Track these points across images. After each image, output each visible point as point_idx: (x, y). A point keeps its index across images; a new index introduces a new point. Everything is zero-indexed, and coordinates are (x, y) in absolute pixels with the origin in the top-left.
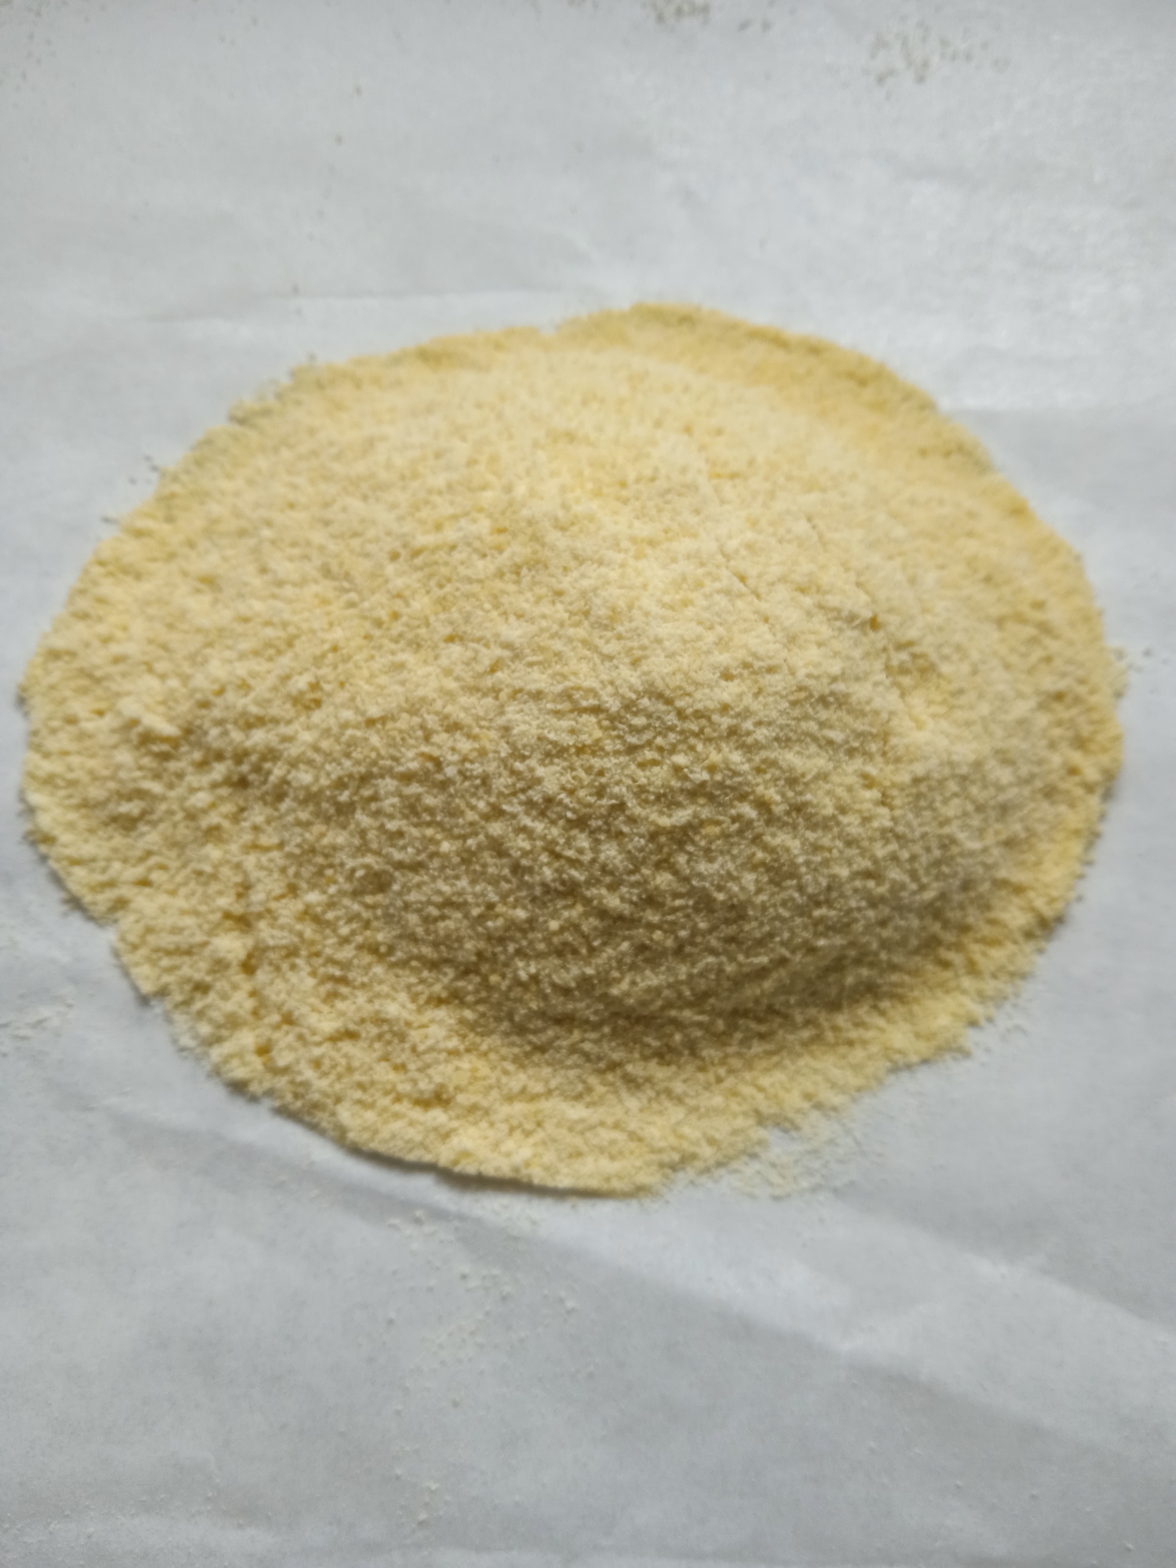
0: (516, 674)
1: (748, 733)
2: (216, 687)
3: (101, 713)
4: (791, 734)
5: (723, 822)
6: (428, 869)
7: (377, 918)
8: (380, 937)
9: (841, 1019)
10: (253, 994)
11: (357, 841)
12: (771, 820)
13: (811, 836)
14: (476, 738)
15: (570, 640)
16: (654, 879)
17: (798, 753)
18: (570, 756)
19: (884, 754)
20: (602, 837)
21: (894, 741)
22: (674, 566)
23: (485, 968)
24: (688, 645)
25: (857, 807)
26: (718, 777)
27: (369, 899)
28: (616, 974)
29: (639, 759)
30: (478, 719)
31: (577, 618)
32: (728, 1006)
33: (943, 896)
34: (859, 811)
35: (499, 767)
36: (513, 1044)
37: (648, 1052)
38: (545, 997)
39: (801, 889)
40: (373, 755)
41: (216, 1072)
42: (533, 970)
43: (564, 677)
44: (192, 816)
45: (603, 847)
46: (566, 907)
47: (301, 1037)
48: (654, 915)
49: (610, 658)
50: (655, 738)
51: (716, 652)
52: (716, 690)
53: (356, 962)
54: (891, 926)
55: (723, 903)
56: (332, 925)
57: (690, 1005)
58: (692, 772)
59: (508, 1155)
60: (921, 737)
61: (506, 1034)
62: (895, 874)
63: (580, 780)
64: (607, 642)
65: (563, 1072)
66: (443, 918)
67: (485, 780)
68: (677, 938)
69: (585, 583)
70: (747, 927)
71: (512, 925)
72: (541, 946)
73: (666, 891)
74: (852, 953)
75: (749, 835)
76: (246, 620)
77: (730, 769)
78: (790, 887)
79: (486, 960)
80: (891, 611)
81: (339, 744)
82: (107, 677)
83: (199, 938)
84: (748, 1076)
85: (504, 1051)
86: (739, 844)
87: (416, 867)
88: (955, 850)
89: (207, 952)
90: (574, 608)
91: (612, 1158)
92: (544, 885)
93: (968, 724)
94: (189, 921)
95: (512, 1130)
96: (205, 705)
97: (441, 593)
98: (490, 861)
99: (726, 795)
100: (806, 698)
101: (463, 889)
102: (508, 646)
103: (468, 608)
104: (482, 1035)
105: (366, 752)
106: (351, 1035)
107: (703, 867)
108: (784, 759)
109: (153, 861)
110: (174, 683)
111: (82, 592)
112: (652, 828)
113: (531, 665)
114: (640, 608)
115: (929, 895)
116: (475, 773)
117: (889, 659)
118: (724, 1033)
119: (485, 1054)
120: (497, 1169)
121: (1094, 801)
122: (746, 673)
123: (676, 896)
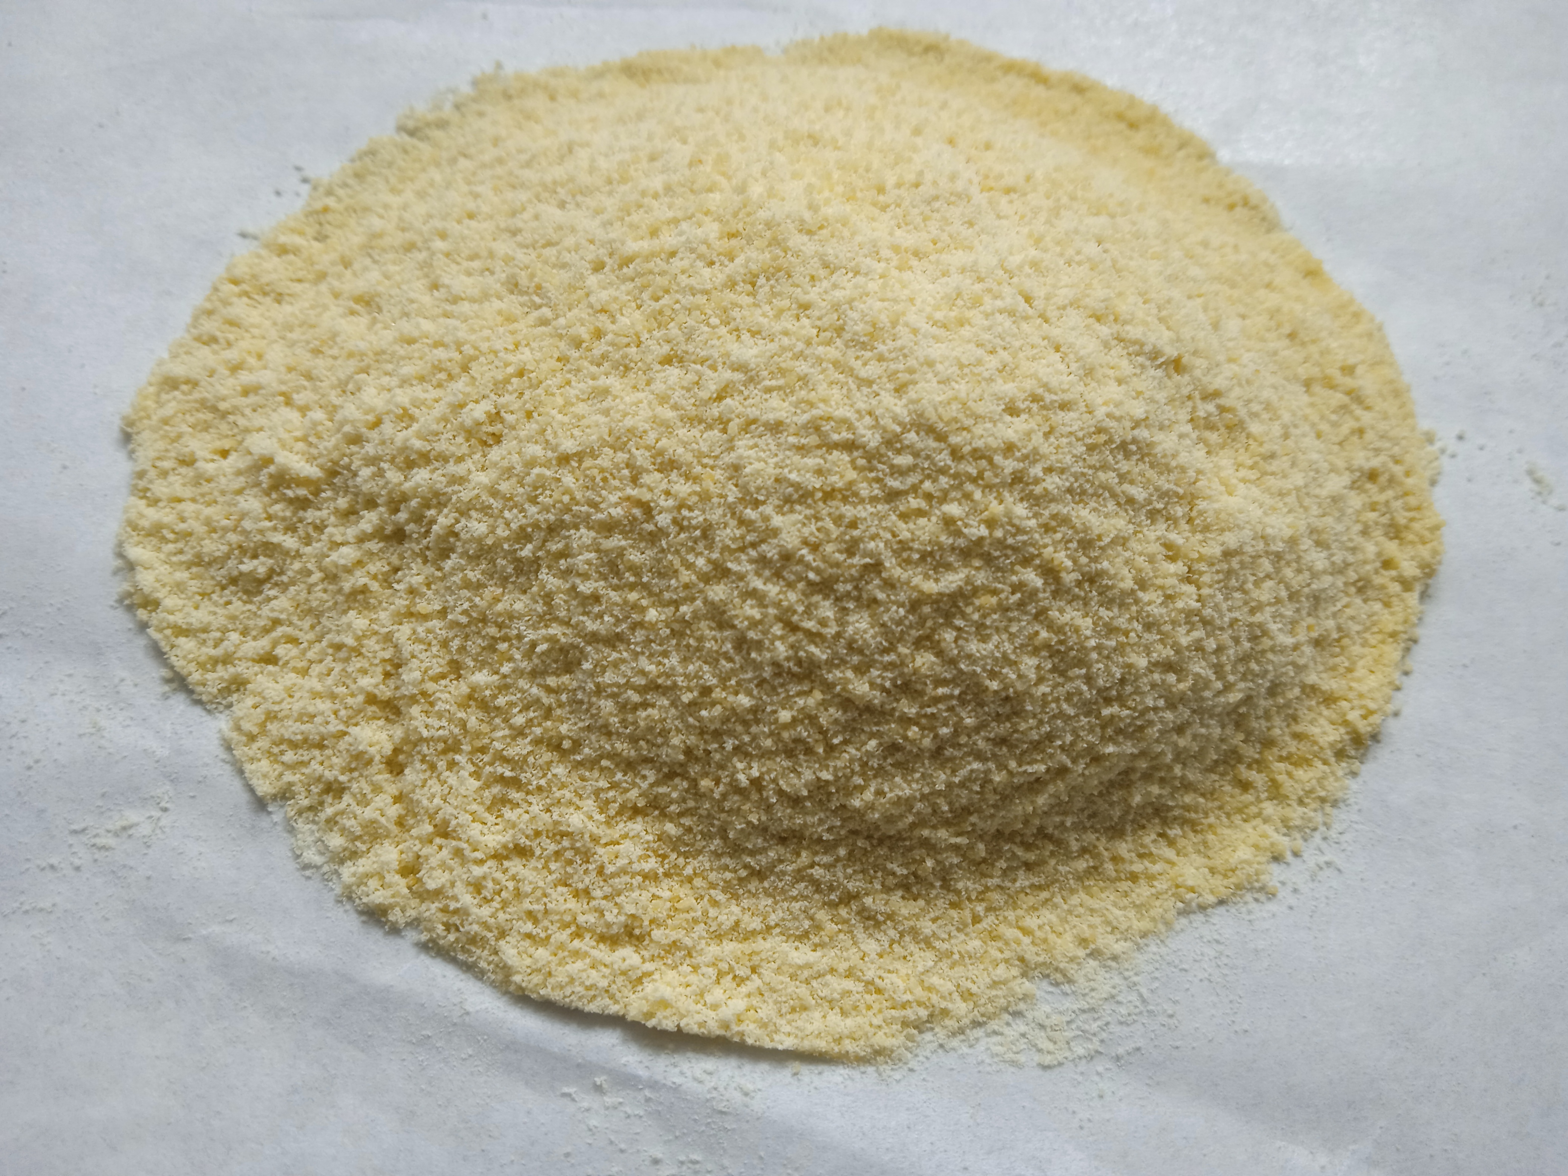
0: (750, 401)
1: (1037, 481)
2: (371, 418)
3: (225, 454)
4: (1087, 486)
5: (1002, 591)
6: (629, 643)
7: (561, 705)
8: (564, 729)
9: (1123, 848)
10: (398, 799)
11: (540, 608)
12: (1059, 591)
13: (1103, 612)
14: (696, 479)
15: (819, 361)
16: (914, 661)
17: (1094, 510)
18: (815, 502)
19: (1190, 521)
20: (851, 605)
21: (1202, 505)
22: (945, 280)
23: (694, 770)
24: (966, 370)
25: (1159, 582)
26: (999, 533)
27: (552, 681)
28: (858, 780)
29: (902, 508)
30: (700, 455)
31: (828, 334)
32: (991, 826)
33: (1248, 700)
34: (1162, 588)
35: (725, 515)
36: (726, 868)
37: (891, 881)
38: (769, 808)
39: (1089, 679)
40: (566, 499)
41: (348, 895)
42: (755, 773)
43: (812, 405)
44: (331, 577)
45: (852, 618)
46: (799, 694)
47: (458, 853)
48: (910, 707)
49: (869, 383)
50: (921, 482)
51: (1000, 381)
52: (1000, 425)
53: (531, 759)
54: (1189, 733)
55: (996, 692)
56: (503, 713)
57: (947, 823)
58: (966, 525)
59: (715, 1007)
60: (1232, 502)
61: (717, 855)
62: (1199, 668)
63: (827, 532)
64: (865, 364)
65: (786, 905)
66: (645, 705)
67: (707, 532)
68: (936, 736)
69: (838, 294)
70: (1023, 726)
71: (733, 714)
72: (768, 743)
73: (927, 677)
74: (1143, 765)
75: (1032, 609)
76: (411, 341)
77: (1013, 525)
78: (1078, 677)
79: (697, 760)
80: (1195, 353)
81: (522, 486)
82: (235, 410)
83: (335, 726)
84: (1011, 915)
85: (713, 876)
86: (1019, 621)
87: (613, 640)
88: (1266, 643)
89: (342, 745)
90: (826, 322)
91: (844, 1013)
92: (775, 664)
93: (1281, 494)
94: (324, 706)
95: (720, 975)
96: (356, 439)
97: (657, 306)
98: (708, 633)
99: (1007, 557)
100: (1106, 443)
101: (673, 668)
102: (740, 367)
103: (691, 322)
104: (686, 855)
105: (556, 495)
106: (522, 852)
107: (973, 646)
108: (1078, 517)
109: (280, 631)
110: (318, 415)
111: (210, 313)
112: (915, 595)
113: (769, 390)
114: (907, 325)
115: (1234, 697)
116: (694, 522)
117: (1194, 408)
118: (984, 860)
119: (690, 880)
120: (702, 1024)
121: (1412, 598)
122: (1035, 407)
123: (939, 682)
